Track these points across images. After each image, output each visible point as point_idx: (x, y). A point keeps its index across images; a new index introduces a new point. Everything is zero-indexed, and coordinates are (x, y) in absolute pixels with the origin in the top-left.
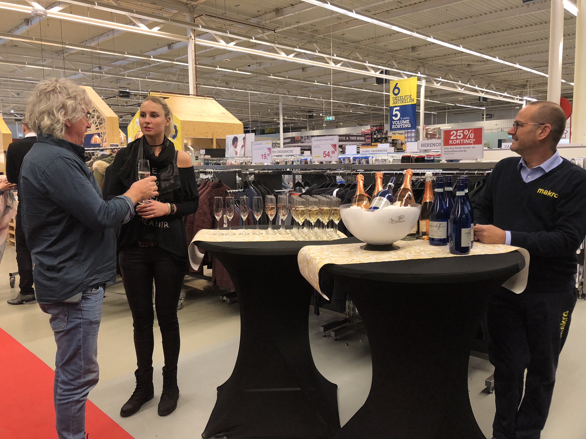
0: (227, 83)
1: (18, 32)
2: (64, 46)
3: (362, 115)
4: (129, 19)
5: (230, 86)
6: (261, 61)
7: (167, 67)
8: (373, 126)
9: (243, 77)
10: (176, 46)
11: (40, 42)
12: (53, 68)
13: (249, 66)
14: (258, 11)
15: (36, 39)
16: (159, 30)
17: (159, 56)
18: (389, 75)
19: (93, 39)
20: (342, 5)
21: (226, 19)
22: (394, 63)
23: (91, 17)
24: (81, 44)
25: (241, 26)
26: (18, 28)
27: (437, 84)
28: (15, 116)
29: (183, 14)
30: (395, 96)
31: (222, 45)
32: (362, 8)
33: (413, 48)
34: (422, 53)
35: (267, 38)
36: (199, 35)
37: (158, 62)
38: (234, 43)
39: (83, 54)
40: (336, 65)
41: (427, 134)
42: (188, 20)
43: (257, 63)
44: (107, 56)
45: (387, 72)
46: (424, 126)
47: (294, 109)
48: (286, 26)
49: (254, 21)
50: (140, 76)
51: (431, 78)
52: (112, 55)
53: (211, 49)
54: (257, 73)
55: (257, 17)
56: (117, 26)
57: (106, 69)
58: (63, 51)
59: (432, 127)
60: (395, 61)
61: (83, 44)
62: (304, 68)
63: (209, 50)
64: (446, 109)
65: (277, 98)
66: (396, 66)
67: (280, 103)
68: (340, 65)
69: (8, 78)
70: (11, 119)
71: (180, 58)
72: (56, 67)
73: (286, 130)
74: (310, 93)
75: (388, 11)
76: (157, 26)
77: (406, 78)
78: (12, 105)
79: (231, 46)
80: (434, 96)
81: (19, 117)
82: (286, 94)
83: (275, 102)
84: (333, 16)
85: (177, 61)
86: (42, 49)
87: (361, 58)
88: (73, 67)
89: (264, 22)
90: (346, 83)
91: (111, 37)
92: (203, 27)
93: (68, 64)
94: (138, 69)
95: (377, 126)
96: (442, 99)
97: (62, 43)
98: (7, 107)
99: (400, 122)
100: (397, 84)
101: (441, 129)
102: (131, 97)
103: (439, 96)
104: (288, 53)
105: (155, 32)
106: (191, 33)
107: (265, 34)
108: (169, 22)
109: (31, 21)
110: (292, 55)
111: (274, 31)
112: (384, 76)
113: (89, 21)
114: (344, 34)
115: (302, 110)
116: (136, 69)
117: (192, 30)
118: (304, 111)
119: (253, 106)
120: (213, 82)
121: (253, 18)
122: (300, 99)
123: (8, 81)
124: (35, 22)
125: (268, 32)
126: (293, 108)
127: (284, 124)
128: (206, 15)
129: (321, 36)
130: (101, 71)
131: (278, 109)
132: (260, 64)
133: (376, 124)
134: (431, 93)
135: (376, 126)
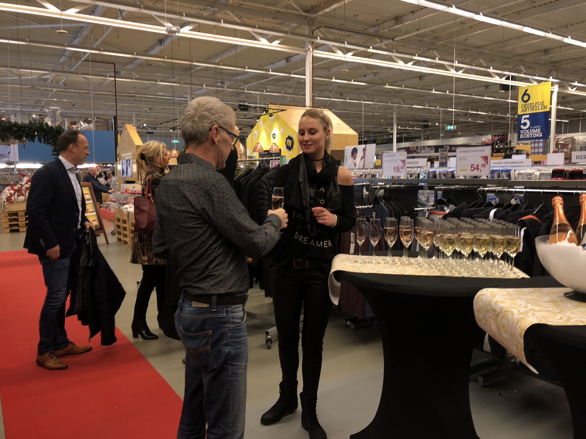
0: (341, 94)
1: (153, 52)
2: (191, 63)
3: (481, 124)
4: (252, 34)
5: (344, 97)
6: (377, 71)
7: (284, 80)
8: (495, 136)
9: (358, 87)
10: (293, 59)
11: (171, 61)
12: (181, 84)
13: (365, 76)
14: (377, 20)
15: (168, 58)
16: (279, 44)
17: (277, 69)
18: (515, 80)
19: (217, 56)
20: (468, 9)
21: (346, 30)
22: (522, 68)
23: (216, 34)
24: (206, 61)
25: (358, 36)
26: (153, 49)
27: (572, 89)
28: (147, 129)
29: (302, 27)
30: (524, 103)
31: (339, 56)
32: (490, 10)
33: (546, 51)
34: (555, 56)
35: (384, 47)
36: (317, 47)
37: (276, 75)
38: (351, 54)
39: (207, 70)
40: (457, 72)
41: (557, 145)
42: (307, 32)
43: (373, 73)
44: (229, 71)
45: (514, 78)
46: (556, 135)
47: (408, 119)
48: (405, 34)
49: (372, 30)
50: (258, 89)
51: (565, 83)
52: (234, 70)
53: (328, 61)
54: (372, 83)
55: (375, 26)
56: (240, 42)
57: (227, 83)
58: (191, 67)
59: (563, 136)
60: (523, 65)
61: (208, 61)
62: (421, 76)
63: (325, 62)
64: (579, 117)
65: (392, 108)
66: (525, 71)
67: (394, 113)
68: (461, 71)
69: (142, 94)
70: (144, 132)
71: (297, 70)
72: (184, 83)
73: (399, 140)
74: (426, 102)
75: (519, 11)
76: (277, 40)
77: (536, 83)
78: (145, 119)
79: (349, 57)
80: (566, 102)
81: (150, 130)
82: (401, 104)
83: (389, 111)
84: (457, 20)
85: (294, 74)
86: (173, 67)
87: (485, 64)
88: (198, 83)
89: (382, 31)
90: (467, 91)
91: (233, 52)
92: (321, 39)
93: (195, 81)
94: (257, 83)
95: (500, 136)
96: (576, 105)
97: (191, 61)
98: (141, 121)
99: (529, 131)
100: (526, 90)
101: (574, 138)
102: (250, 109)
103: (572, 103)
104: (406, 61)
105: (275, 45)
106: (309, 45)
107: (383, 43)
108: (289, 36)
109: (164, 42)
110: (411, 63)
111: (393, 39)
112: (510, 83)
113: (215, 38)
114: (467, 40)
115: (416, 120)
116: (255, 83)
117: (310, 42)
118: (418, 121)
119: (366, 117)
120: (328, 94)
121: (372, 27)
122: (415, 109)
123: (142, 97)
124: (167, 42)
125: (387, 40)
126: (407, 117)
127: (397, 134)
128: (325, 26)
129: (442, 42)
130: (223, 85)
131: (392, 119)
132: (375, 74)
133: (498, 134)
134: (563, 99)
135: (498, 136)
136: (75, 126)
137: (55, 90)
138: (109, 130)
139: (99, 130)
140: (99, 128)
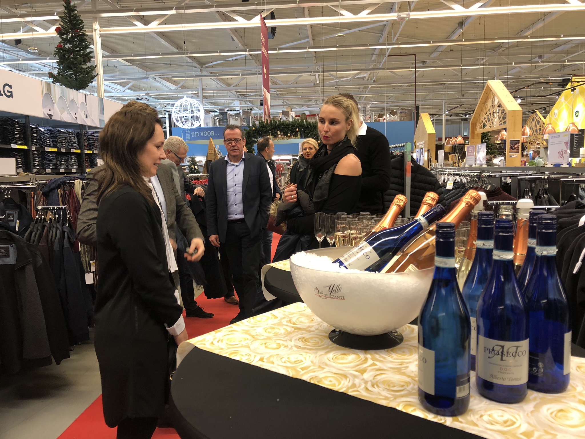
2: (493, 42)
12: (486, 65)
15: (466, 41)
19: (528, 28)
26: (454, 33)
39: (517, 46)
57: (546, 57)
69: (451, 81)
72: (489, 65)
109: (464, 24)
116: (580, 52)
124: (469, 24)
136: (382, 118)
137: (370, 86)
138: (412, 120)
139: (403, 120)
140: (402, 119)
